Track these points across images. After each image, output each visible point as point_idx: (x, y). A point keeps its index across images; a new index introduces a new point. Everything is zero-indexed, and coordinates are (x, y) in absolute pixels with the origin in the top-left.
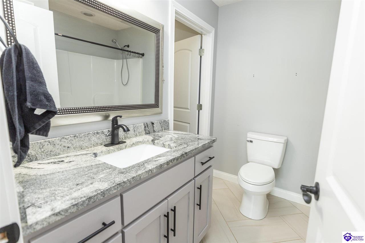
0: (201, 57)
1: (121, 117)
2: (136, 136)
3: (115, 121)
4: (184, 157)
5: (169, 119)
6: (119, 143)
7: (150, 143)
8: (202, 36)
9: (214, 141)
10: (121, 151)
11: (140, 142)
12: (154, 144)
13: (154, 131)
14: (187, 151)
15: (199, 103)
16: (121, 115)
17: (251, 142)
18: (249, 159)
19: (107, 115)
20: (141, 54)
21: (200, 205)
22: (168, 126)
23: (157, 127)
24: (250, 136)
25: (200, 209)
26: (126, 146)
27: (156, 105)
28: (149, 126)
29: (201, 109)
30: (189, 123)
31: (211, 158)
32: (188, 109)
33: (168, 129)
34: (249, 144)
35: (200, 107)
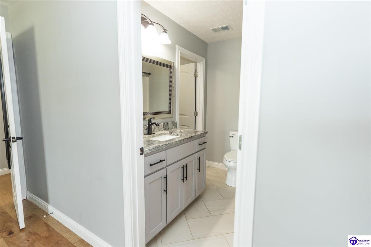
0: (196, 78)
1: (154, 118)
2: (159, 131)
3: (150, 121)
4: (191, 139)
5: (177, 121)
6: (152, 134)
7: (168, 135)
8: (196, 63)
9: (206, 133)
10: (154, 138)
11: (163, 134)
12: (171, 135)
13: (169, 129)
14: (192, 136)
15: (195, 111)
16: (154, 117)
17: (232, 137)
18: (232, 149)
19: (145, 117)
20: (148, 74)
21: (199, 169)
22: (176, 126)
23: (170, 126)
24: (231, 133)
25: (199, 171)
26: (156, 135)
27: (169, 112)
28: (166, 125)
29: (197, 115)
30: (188, 126)
31: (204, 143)
32: (187, 115)
33: (177, 128)
34: (231, 138)
35: (196, 114)
